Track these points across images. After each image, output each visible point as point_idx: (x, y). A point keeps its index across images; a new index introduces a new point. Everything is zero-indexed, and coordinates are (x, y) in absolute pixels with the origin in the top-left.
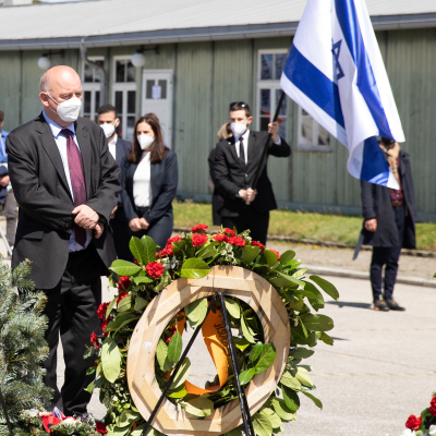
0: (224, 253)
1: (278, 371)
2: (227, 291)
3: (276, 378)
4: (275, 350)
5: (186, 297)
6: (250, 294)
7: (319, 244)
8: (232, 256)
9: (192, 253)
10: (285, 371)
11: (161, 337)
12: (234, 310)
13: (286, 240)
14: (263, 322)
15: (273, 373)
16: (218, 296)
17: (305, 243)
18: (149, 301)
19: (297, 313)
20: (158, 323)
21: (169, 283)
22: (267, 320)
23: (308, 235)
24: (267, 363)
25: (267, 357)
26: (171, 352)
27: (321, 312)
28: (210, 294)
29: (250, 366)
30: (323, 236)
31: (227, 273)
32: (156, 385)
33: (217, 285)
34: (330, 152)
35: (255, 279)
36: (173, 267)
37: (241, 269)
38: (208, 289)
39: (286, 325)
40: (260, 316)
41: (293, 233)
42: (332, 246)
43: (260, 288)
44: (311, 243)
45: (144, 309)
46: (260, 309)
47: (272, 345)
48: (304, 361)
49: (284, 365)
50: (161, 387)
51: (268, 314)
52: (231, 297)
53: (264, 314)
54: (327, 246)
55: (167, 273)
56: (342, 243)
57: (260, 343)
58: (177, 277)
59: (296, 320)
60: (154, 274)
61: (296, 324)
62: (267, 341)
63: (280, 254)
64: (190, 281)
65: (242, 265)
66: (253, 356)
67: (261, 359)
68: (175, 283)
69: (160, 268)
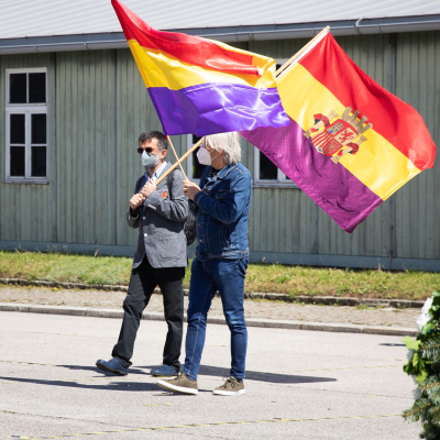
7: (55, 285)
13: (13, 283)
17: (36, 285)
23: (39, 275)
30: (58, 277)
34: (48, 184)
41: (20, 274)
42: (72, 287)
44: (45, 285)
54: (66, 287)
56: (85, 283)
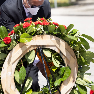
0: (39, 29)
1: (74, 78)
2: (43, 46)
3: (74, 81)
4: (70, 69)
5: (24, 50)
6: (55, 46)
8: (43, 30)
9: (24, 31)
10: (78, 77)
11: (16, 69)
12: (48, 54)
14: (63, 57)
15: (71, 79)
16: (39, 49)
18: (8, 54)
19: (78, 52)
20: (13, 63)
21: (16, 45)
22: (65, 57)
24: (68, 75)
25: (67, 73)
26: (21, 76)
27: (89, 50)
28: (36, 48)
29: (60, 77)
31: (42, 38)
32: (17, 90)
33: (38, 44)
35: (56, 39)
36: (15, 38)
37: (48, 35)
38: (34, 46)
39: (74, 58)
40: (61, 55)
43: (59, 43)
45: (5, 58)
46: (61, 52)
47: (69, 67)
48: (86, 72)
49: (76, 75)
50: (19, 91)
51: (65, 53)
52: (46, 48)
53: (63, 54)
55: (14, 41)
57: (63, 67)
58: (19, 42)
59: (78, 55)
60: (7, 42)
61: (78, 57)
62: (66, 65)
63: (67, 27)
64: (25, 43)
65: (49, 34)
66: (61, 73)
67: (65, 74)
68: (18, 45)
69: (9, 39)
